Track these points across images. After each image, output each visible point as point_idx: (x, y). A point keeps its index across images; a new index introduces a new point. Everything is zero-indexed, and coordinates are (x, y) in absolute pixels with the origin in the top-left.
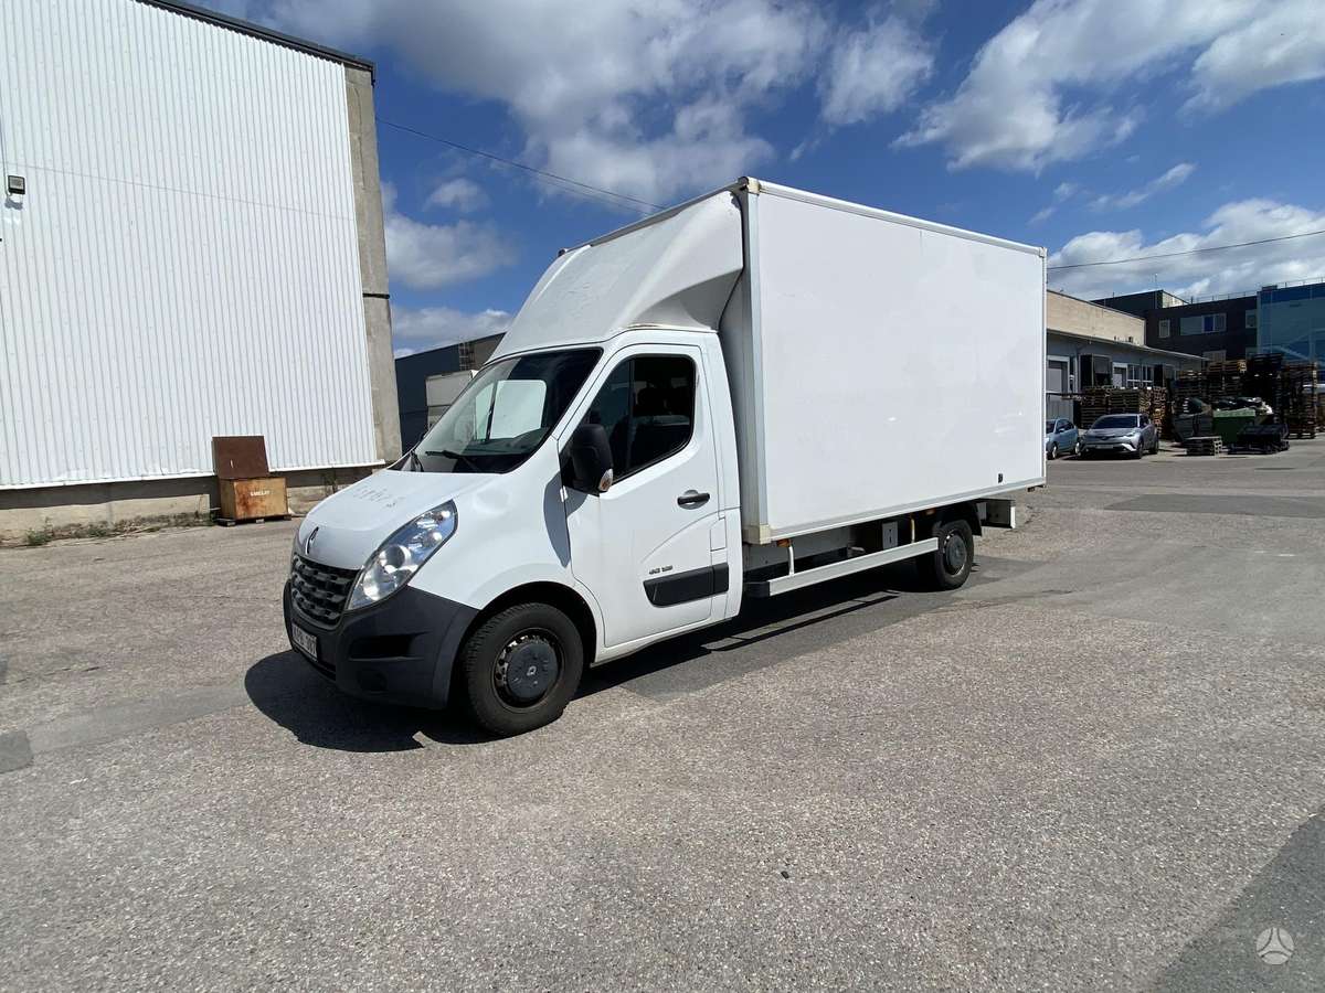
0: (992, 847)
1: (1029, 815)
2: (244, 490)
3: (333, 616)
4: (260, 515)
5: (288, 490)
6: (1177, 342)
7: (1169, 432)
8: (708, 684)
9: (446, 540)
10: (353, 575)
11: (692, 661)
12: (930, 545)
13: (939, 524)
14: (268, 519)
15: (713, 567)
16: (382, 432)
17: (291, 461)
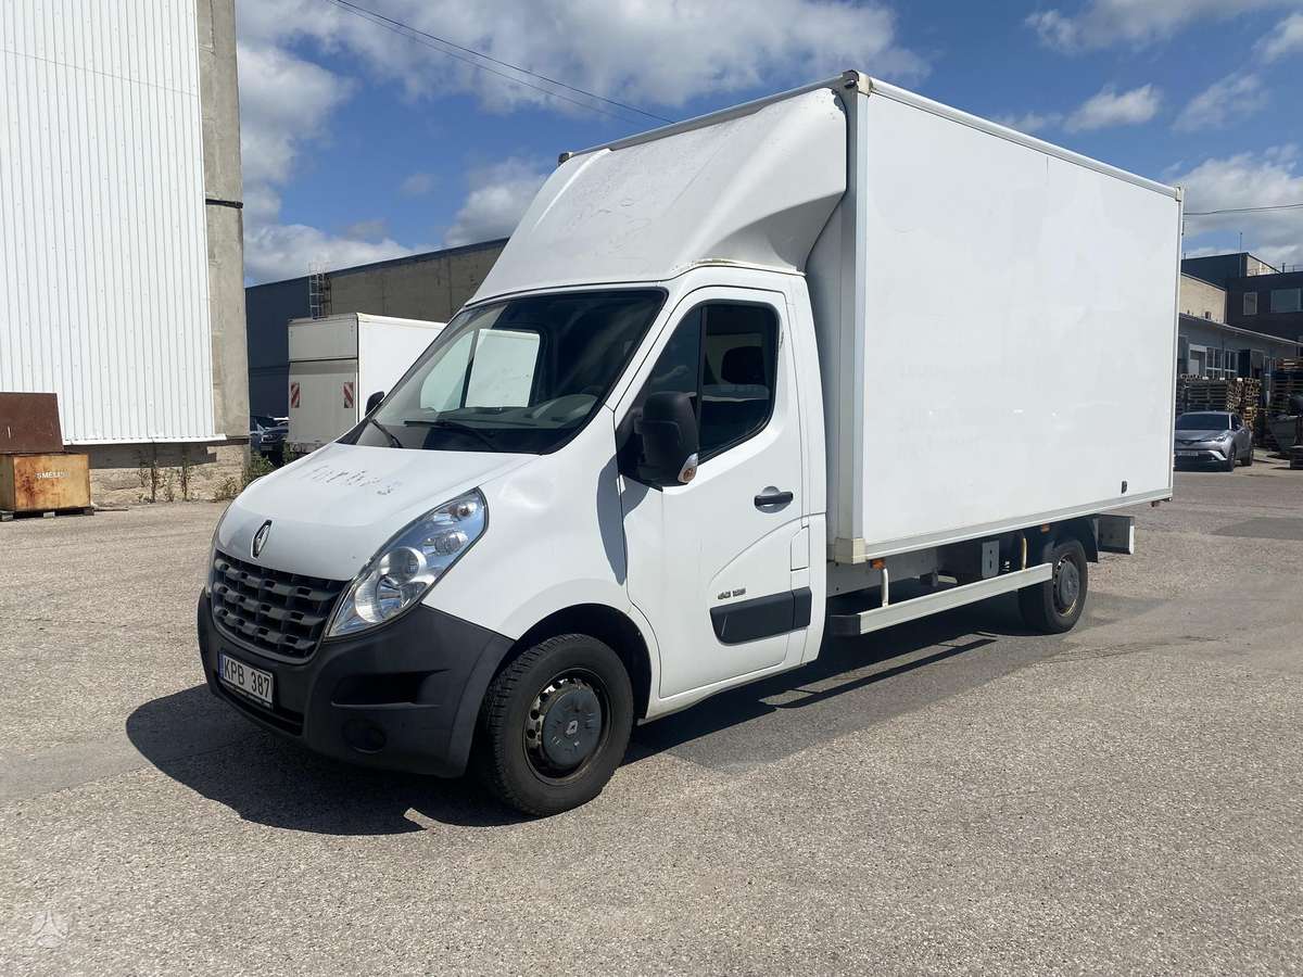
0: (1248, 962)
1: (1278, 921)
2: (29, 470)
3: (302, 644)
4: (50, 507)
5: (91, 471)
6: (1266, 321)
7: (1265, 438)
8: (787, 752)
9: (473, 543)
10: (338, 588)
11: (754, 721)
12: (1042, 573)
13: (1052, 544)
14: (61, 512)
15: (792, 592)
16: (224, 396)
17: (94, 431)
